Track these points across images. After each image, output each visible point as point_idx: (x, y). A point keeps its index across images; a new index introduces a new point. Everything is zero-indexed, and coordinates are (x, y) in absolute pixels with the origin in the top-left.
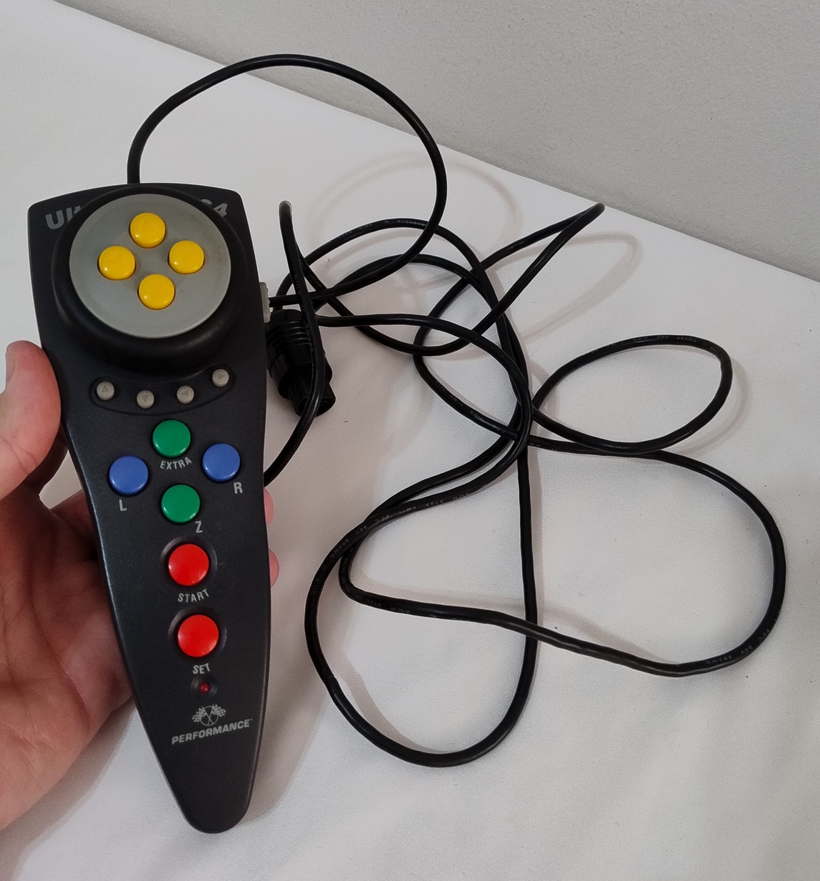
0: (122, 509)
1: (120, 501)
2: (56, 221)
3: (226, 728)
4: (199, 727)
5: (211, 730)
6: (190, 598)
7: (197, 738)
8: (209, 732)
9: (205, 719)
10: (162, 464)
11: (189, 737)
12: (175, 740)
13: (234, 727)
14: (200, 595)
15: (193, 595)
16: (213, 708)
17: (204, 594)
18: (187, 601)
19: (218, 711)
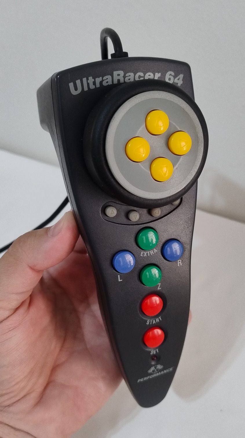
0: (119, 280)
1: (119, 276)
2: (76, 89)
3: (162, 373)
4: (151, 374)
5: (155, 374)
6: (152, 322)
7: (149, 378)
8: (155, 375)
9: (153, 371)
10: (142, 254)
11: (145, 379)
12: (139, 381)
13: (165, 371)
14: (157, 320)
15: (154, 320)
16: (158, 366)
17: (159, 320)
18: (151, 323)
19: (159, 367)
